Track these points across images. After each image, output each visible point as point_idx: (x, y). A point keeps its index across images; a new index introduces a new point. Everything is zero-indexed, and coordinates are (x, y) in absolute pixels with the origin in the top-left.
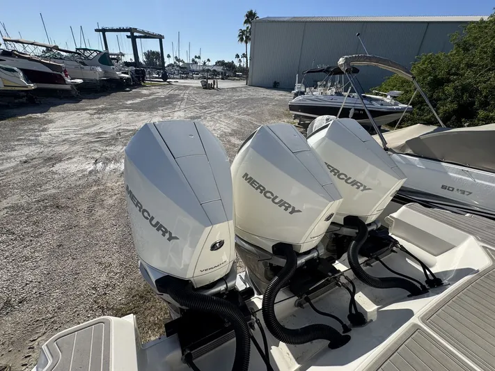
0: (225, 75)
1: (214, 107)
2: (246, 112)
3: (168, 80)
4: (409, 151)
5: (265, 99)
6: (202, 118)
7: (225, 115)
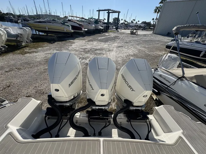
0: (145, 28)
1: (131, 43)
2: (145, 46)
3: (118, 30)
4: (195, 81)
5: (158, 41)
6: (124, 47)
7: (134, 47)
